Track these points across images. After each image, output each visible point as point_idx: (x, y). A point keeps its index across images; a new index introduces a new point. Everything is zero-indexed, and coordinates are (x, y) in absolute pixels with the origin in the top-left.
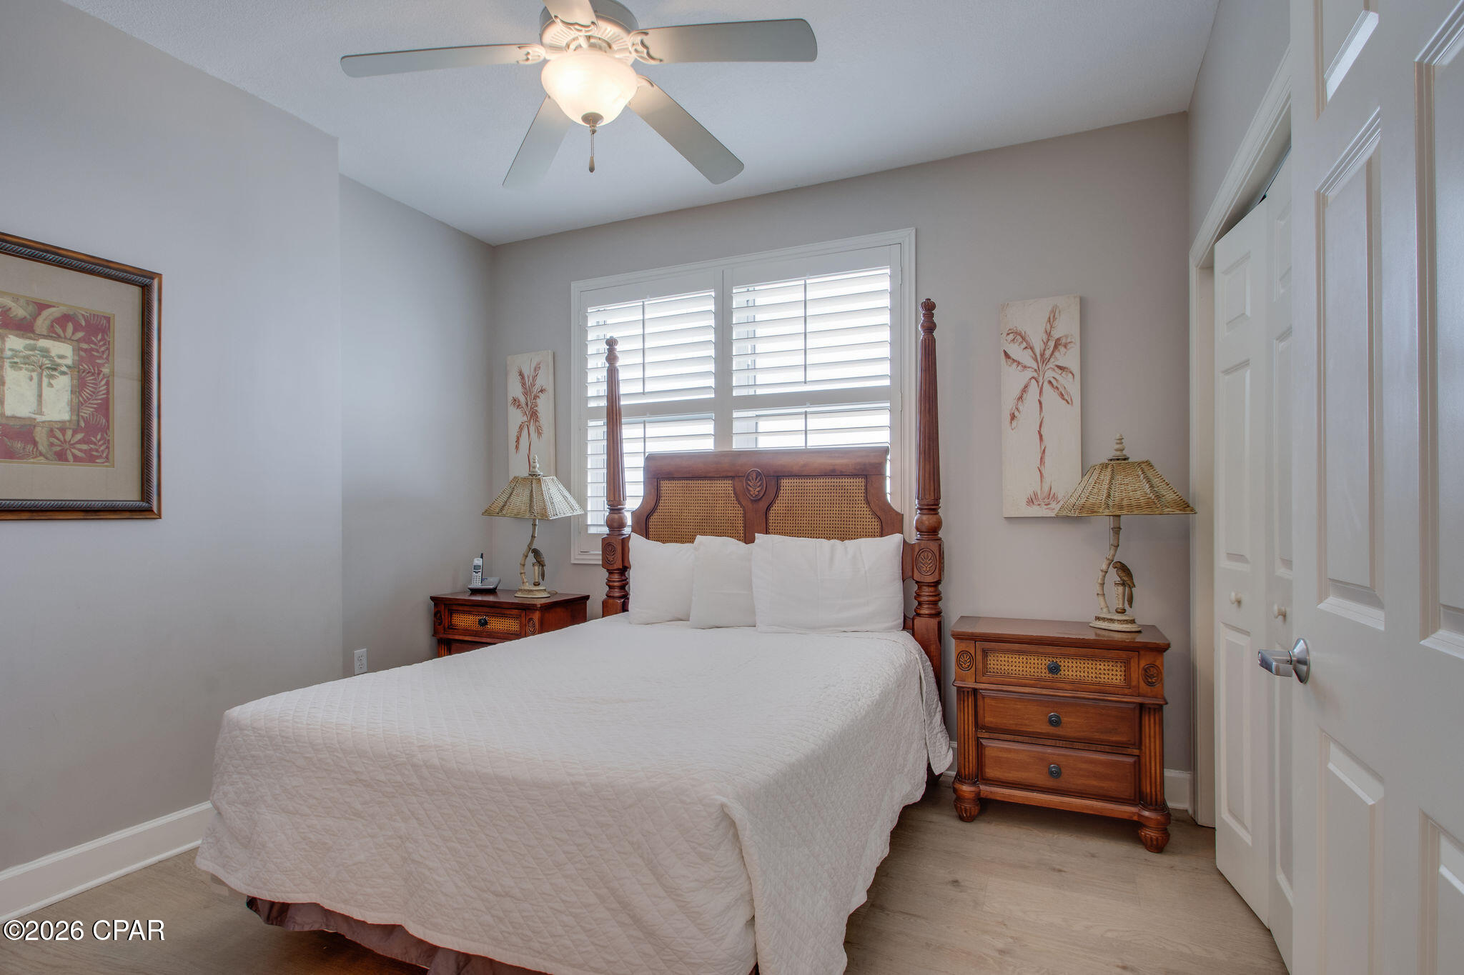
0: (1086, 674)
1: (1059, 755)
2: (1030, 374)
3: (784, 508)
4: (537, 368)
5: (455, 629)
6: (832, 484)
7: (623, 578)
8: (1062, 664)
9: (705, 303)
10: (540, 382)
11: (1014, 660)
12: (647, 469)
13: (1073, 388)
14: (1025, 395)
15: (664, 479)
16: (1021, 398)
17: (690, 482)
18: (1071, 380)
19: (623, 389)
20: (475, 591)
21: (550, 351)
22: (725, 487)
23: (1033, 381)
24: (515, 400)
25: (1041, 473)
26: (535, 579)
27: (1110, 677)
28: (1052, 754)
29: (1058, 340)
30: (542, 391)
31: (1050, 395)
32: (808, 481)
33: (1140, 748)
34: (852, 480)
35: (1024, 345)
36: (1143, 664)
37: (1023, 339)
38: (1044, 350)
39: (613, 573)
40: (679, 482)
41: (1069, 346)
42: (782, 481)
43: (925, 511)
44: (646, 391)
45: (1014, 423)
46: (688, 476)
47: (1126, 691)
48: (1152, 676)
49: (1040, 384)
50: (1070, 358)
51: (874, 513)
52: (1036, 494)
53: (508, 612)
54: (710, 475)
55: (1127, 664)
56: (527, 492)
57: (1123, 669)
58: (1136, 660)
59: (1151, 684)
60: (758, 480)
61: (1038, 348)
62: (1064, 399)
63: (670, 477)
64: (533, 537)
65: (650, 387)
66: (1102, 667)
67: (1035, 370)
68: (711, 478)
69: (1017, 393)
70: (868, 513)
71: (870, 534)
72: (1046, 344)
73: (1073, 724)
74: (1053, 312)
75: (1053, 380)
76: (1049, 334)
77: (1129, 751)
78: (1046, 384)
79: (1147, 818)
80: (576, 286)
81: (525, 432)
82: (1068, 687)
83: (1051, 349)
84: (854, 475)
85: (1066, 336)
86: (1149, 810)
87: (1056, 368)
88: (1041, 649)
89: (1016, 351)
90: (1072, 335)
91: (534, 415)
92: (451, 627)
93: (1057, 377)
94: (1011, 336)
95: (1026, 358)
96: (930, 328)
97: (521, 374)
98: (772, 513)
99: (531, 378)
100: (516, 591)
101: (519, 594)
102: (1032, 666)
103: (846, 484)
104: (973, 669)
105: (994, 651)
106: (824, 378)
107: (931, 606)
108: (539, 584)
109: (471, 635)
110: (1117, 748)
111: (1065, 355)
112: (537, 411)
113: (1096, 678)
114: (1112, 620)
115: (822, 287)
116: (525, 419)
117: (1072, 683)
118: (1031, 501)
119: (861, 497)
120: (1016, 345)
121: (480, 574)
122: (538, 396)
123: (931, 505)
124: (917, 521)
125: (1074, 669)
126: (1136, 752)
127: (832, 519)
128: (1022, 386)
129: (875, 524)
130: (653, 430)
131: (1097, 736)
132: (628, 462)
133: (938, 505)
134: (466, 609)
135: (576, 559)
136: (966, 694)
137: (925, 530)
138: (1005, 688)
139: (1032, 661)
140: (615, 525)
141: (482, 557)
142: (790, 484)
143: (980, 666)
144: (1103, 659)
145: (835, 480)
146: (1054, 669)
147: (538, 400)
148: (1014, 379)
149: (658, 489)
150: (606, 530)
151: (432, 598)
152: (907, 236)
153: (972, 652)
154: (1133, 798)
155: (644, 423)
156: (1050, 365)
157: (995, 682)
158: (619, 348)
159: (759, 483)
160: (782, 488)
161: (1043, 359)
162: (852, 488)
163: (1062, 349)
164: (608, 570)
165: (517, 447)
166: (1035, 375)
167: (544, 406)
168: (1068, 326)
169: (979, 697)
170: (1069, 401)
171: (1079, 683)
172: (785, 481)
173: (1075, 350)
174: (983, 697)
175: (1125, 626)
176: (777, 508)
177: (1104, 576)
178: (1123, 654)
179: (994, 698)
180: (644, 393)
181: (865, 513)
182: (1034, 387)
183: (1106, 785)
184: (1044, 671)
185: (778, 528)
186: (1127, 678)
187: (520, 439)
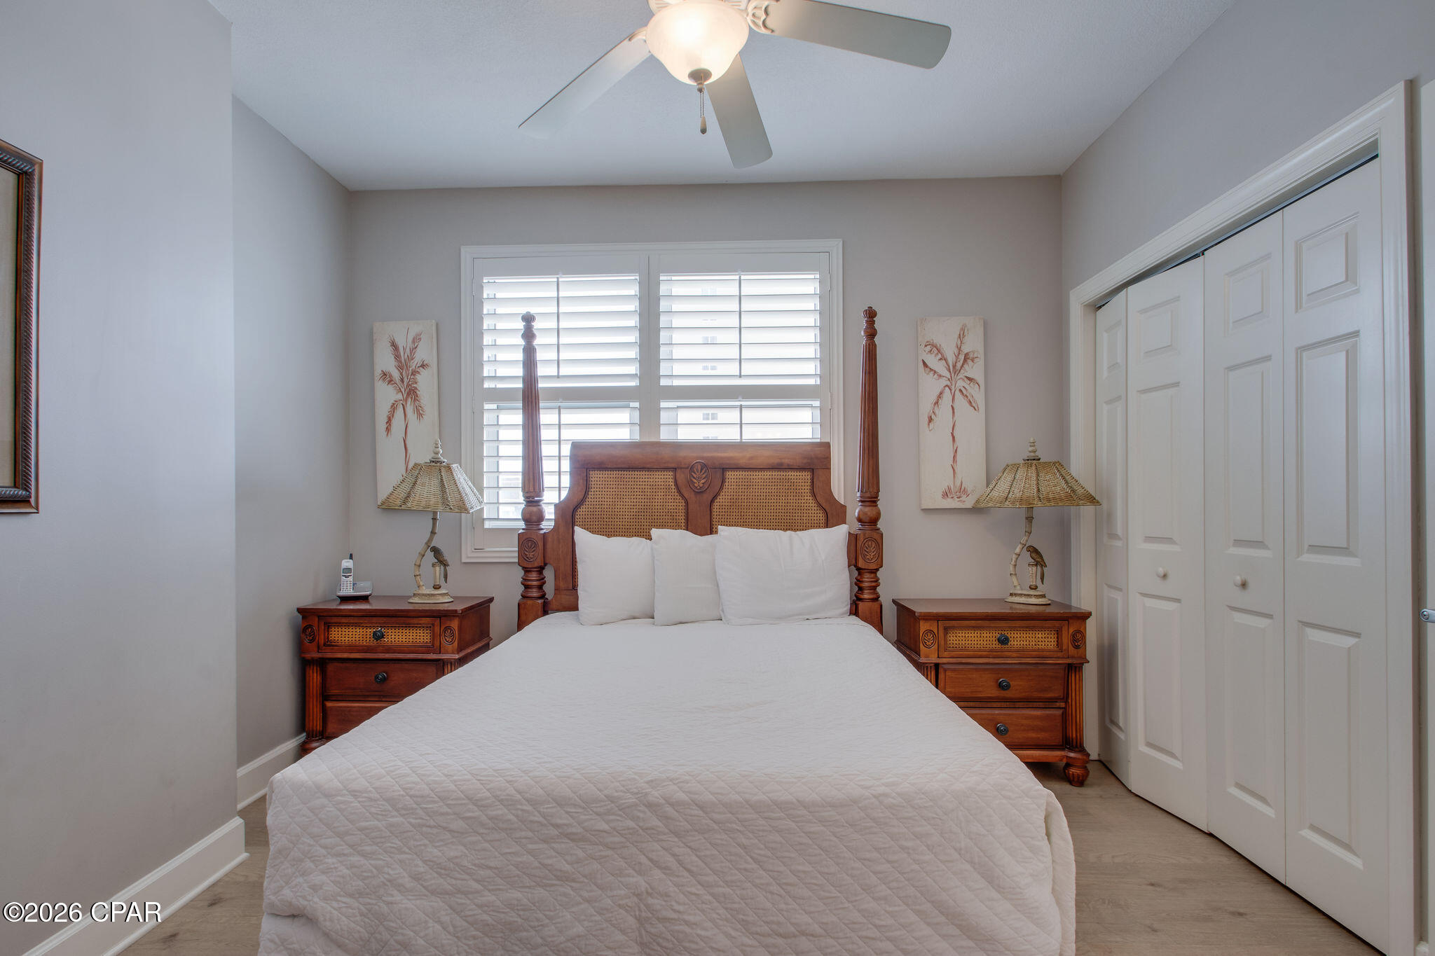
0: (1027, 643)
1: (1005, 714)
2: (944, 382)
3: (729, 501)
4: (416, 339)
5: (336, 646)
6: (779, 477)
7: (542, 577)
8: (1009, 636)
9: (627, 287)
10: (421, 355)
11: (970, 635)
12: (574, 458)
13: (979, 396)
14: (940, 401)
15: (594, 469)
16: (937, 403)
17: (625, 473)
18: (977, 389)
19: (541, 371)
20: (345, 599)
21: (434, 321)
22: (664, 479)
23: (947, 388)
24: (384, 374)
25: (954, 470)
26: (435, 582)
27: (1046, 643)
28: (998, 714)
29: (966, 355)
30: (423, 366)
31: (960, 401)
32: (754, 473)
33: (1066, 702)
34: (798, 474)
35: (940, 356)
36: (1071, 630)
37: (939, 351)
38: (956, 363)
39: (530, 571)
40: (612, 473)
41: (976, 360)
42: (728, 473)
43: (867, 504)
44: (561, 374)
45: (932, 425)
46: (623, 466)
47: (1060, 654)
48: (1079, 640)
49: (953, 391)
50: (975, 370)
51: (820, 505)
52: (949, 489)
53: (415, 621)
54: (648, 466)
55: (1059, 633)
56: (435, 482)
57: (1056, 636)
58: (1066, 627)
59: (1077, 647)
60: (703, 472)
61: (951, 360)
62: (972, 406)
63: (602, 466)
64: (433, 533)
65: (564, 371)
66: (1040, 636)
67: (949, 379)
68: (649, 469)
69: (934, 399)
70: (813, 505)
71: (816, 525)
72: (957, 357)
73: (1019, 686)
74: (963, 329)
75: (963, 390)
76: (960, 349)
77: (1058, 704)
78: (957, 392)
79: (1074, 758)
80: (467, 253)
81: (400, 411)
82: (1014, 655)
83: (962, 362)
84: (801, 469)
85: (973, 352)
86: (1075, 752)
87: (965, 379)
88: (993, 624)
89: (932, 361)
90: (977, 351)
91: (412, 393)
92: (329, 644)
93: (967, 386)
94: (928, 348)
95: (940, 367)
96: (871, 334)
97: (394, 345)
98: (716, 504)
99: (408, 350)
100: (410, 597)
101: (416, 600)
102: (983, 640)
103: (793, 477)
104: (936, 645)
105: (954, 628)
106: (758, 372)
107: (871, 591)
108: (440, 587)
109: (359, 651)
110: (1049, 702)
111: (972, 367)
112: (416, 388)
113: (1035, 645)
114: (1028, 596)
115: (756, 284)
116: (400, 396)
117: (1018, 651)
118: (945, 495)
119: (806, 489)
120: (933, 355)
121: (351, 579)
122: (419, 373)
123: (870, 498)
124: (859, 512)
125: (1019, 640)
126: (1063, 705)
127: (778, 511)
128: (938, 393)
129: (821, 516)
130: (568, 417)
131: (1036, 695)
132: (547, 450)
133: (877, 497)
134: (352, 620)
135: (468, 557)
136: (929, 669)
137: (867, 521)
138: (964, 660)
139: (985, 635)
140: (534, 518)
141: (351, 557)
142: (735, 477)
143: (942, 642)
144: (1042, 629)
145: (782, 473)
146: (1004, 641)
147: (418, 377)
148: (930, 387)
149: (587, 480)
150: (522, 525)
151: (300, 610)
152: (835, 246)
153: (936, 631)
154: (1061, 743)
155: (559, 408)
156: (961, 376)
157: (956, 656)
158: (537, 325)
159: (706, 474)
160: (727, 480)
161: (955, 370)
162: (798, 481)
163: (969, 362)
164: (524, 568)
165: (388, 430)
166: (949, 383)
167: (426, 383)
168: (974, 344)
169: (941, 671)
170: (976, 408)
171: (1023, 651)
172: (730, 473)
173: (980, 363)
174: (945, 670)
175: (1040, 600)
176: (721, 500)
177: (1017, 559)
178: (1057, 624)
179: (954, 670)
180: (558, 377)
181: (811, 505)
182: (947, 395)
183: (1041, 735)
184: (994, 643)
185: (723, 520)
186: (1059, 643)
187: (393, 421)
